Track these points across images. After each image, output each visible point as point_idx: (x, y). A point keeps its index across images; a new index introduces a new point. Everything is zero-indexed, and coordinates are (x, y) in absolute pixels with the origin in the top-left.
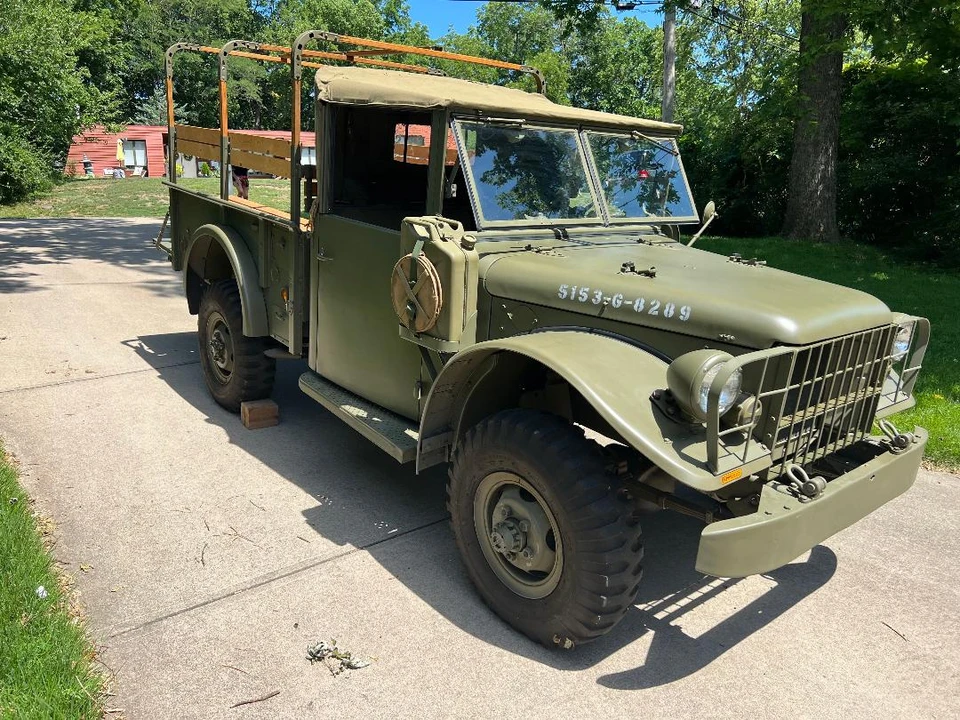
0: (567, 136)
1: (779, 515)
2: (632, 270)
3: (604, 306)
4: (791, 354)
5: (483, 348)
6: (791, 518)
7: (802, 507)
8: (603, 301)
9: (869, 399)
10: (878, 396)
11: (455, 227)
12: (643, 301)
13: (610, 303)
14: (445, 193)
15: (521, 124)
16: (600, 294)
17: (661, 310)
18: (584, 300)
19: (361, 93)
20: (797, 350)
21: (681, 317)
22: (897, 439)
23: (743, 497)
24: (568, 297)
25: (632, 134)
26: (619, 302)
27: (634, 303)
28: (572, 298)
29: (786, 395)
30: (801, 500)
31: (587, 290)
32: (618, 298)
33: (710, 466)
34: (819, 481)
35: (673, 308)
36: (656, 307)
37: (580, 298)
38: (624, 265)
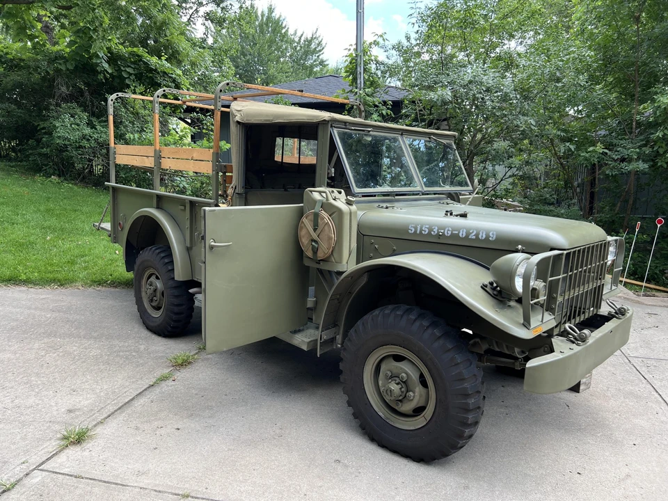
0: (395, 140)
1: (568, 353)
2: (451, 214)
3: (440, 235)
4: (562, 254)
5: (366, 265)
6: (575, 354)
7: (576, 348)
8: (438, 232)
9: (599, 286)
10: (603, 284)
11: (340, 193)
12: (465, 230)
13: (443, 233)
14: (328, 174)
15: (369, 131)
16: (436, 228)
17: (477, 235)
18: (427, 232)
19: (267, 116)
20: (565, 252)
21: (490, 239)
22: (619, 309)
23: (542, 344)
24: (416, 231)
25: (430, 138)
26: (450, 233)
27: (459, 232)
28: (418, 232)
29: (561, 280)
30: (578, 345)
31: (428, 226)
32: (448, 230)
33: (526, 324)
34: (586, 331)
35: (484, 233)
36: (473, 234)
37: (423, 232)
38: (447, 212)
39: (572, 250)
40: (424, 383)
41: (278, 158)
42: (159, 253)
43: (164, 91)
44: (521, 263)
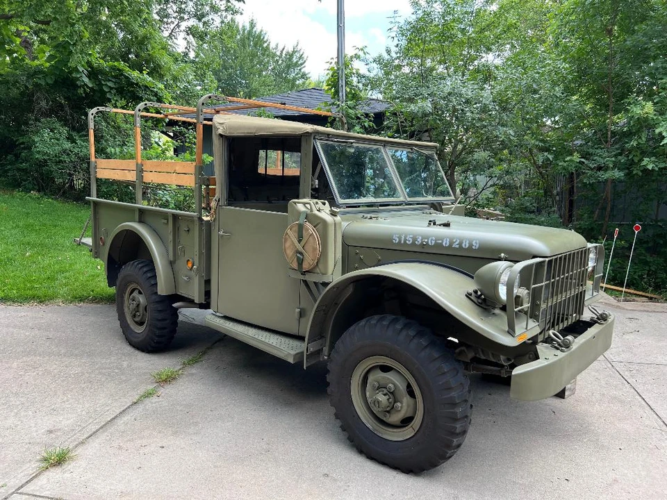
0: (378, 151)
1: (552, 359)
2: (434, 224)
3: (424, 245)
4: (544, 261)
5: (352, 275)
6: (560, 360)
7: (560, 355)
8: (422, 242)
9: (581, 292)
10: (585, 291)
11: (324, 204)
12: (448, 240)
13: (427, 242)
14: (312, 185)
15: (352, 143)
16: (420, 238)
17: (460, 244)
18: (411, 242)
19: (249, 128)
20: (547, 259)
21: (474, 247)
22: (601, 315)
23: (527, 352)
24: (400, 241)
25: (412, 149)
26: (433, 242)
27: (443, 242)
28: (402, 242)
29: (544, 287)
30: (562, 351)
31: (412, 236)
32: (432, 240)
33: (511, 331)
34: (570, 338)
35: (467, 242)
36: (457, 243)
37: (407, 242)
38: (430, 221)
39: (554, 258)
40: (411, 393)
41: (261, 170)
42: (141, 267)
43: (146, 104)
44: (505, 271)
